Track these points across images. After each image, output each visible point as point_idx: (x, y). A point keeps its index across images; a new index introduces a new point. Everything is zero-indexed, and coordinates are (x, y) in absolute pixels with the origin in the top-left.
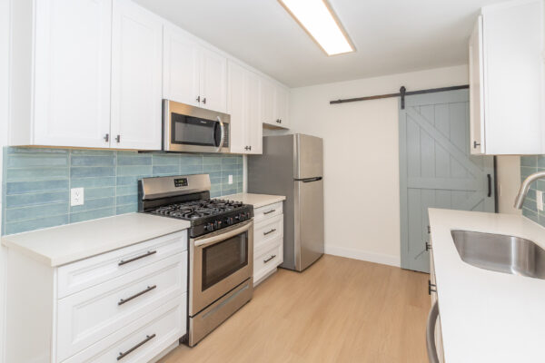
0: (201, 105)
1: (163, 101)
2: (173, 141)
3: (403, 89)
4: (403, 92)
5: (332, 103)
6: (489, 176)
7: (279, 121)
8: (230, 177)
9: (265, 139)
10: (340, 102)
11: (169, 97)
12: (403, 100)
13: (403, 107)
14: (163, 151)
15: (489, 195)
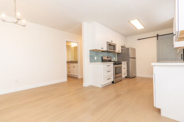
0: (112, 42)
1: (107, 42)
2: (109, 49)
3: (158, 35)
4: (158, 36)
5: (138, 40)
6: (182, 54)
7: (124, 45)
8: (114, 58)
9: (122, 49)
10: (140, 39)
11: (108, 41)
12: (158, 38)
13: (158, 39)
14: (107, 51)
15: (182, 59)
